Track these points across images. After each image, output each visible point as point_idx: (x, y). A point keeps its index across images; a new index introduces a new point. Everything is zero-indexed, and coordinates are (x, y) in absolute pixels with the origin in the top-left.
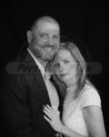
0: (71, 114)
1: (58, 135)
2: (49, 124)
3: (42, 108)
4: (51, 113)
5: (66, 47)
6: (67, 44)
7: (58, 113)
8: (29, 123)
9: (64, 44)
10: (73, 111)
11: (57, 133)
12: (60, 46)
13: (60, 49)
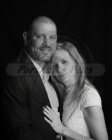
0: (71, 115)
1: (59, 136)
2: (49, 125)
3: (42, 110)
4: (52, 114)
5: (64, 47)
6: (65, 44)
7: (59, 114)
8: (29, 125)
9: (61, 44)
10: (73, 112)
11: (58, 134)
12: (57, 46)
13: (57, 49)
